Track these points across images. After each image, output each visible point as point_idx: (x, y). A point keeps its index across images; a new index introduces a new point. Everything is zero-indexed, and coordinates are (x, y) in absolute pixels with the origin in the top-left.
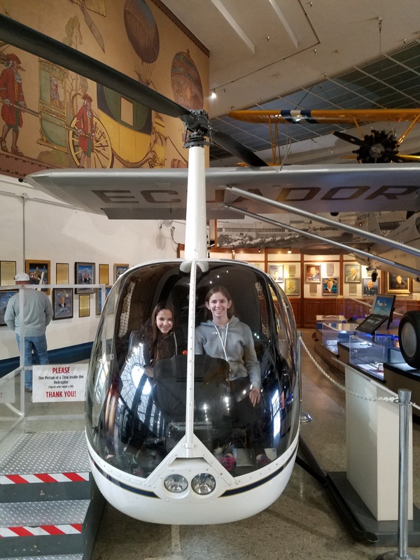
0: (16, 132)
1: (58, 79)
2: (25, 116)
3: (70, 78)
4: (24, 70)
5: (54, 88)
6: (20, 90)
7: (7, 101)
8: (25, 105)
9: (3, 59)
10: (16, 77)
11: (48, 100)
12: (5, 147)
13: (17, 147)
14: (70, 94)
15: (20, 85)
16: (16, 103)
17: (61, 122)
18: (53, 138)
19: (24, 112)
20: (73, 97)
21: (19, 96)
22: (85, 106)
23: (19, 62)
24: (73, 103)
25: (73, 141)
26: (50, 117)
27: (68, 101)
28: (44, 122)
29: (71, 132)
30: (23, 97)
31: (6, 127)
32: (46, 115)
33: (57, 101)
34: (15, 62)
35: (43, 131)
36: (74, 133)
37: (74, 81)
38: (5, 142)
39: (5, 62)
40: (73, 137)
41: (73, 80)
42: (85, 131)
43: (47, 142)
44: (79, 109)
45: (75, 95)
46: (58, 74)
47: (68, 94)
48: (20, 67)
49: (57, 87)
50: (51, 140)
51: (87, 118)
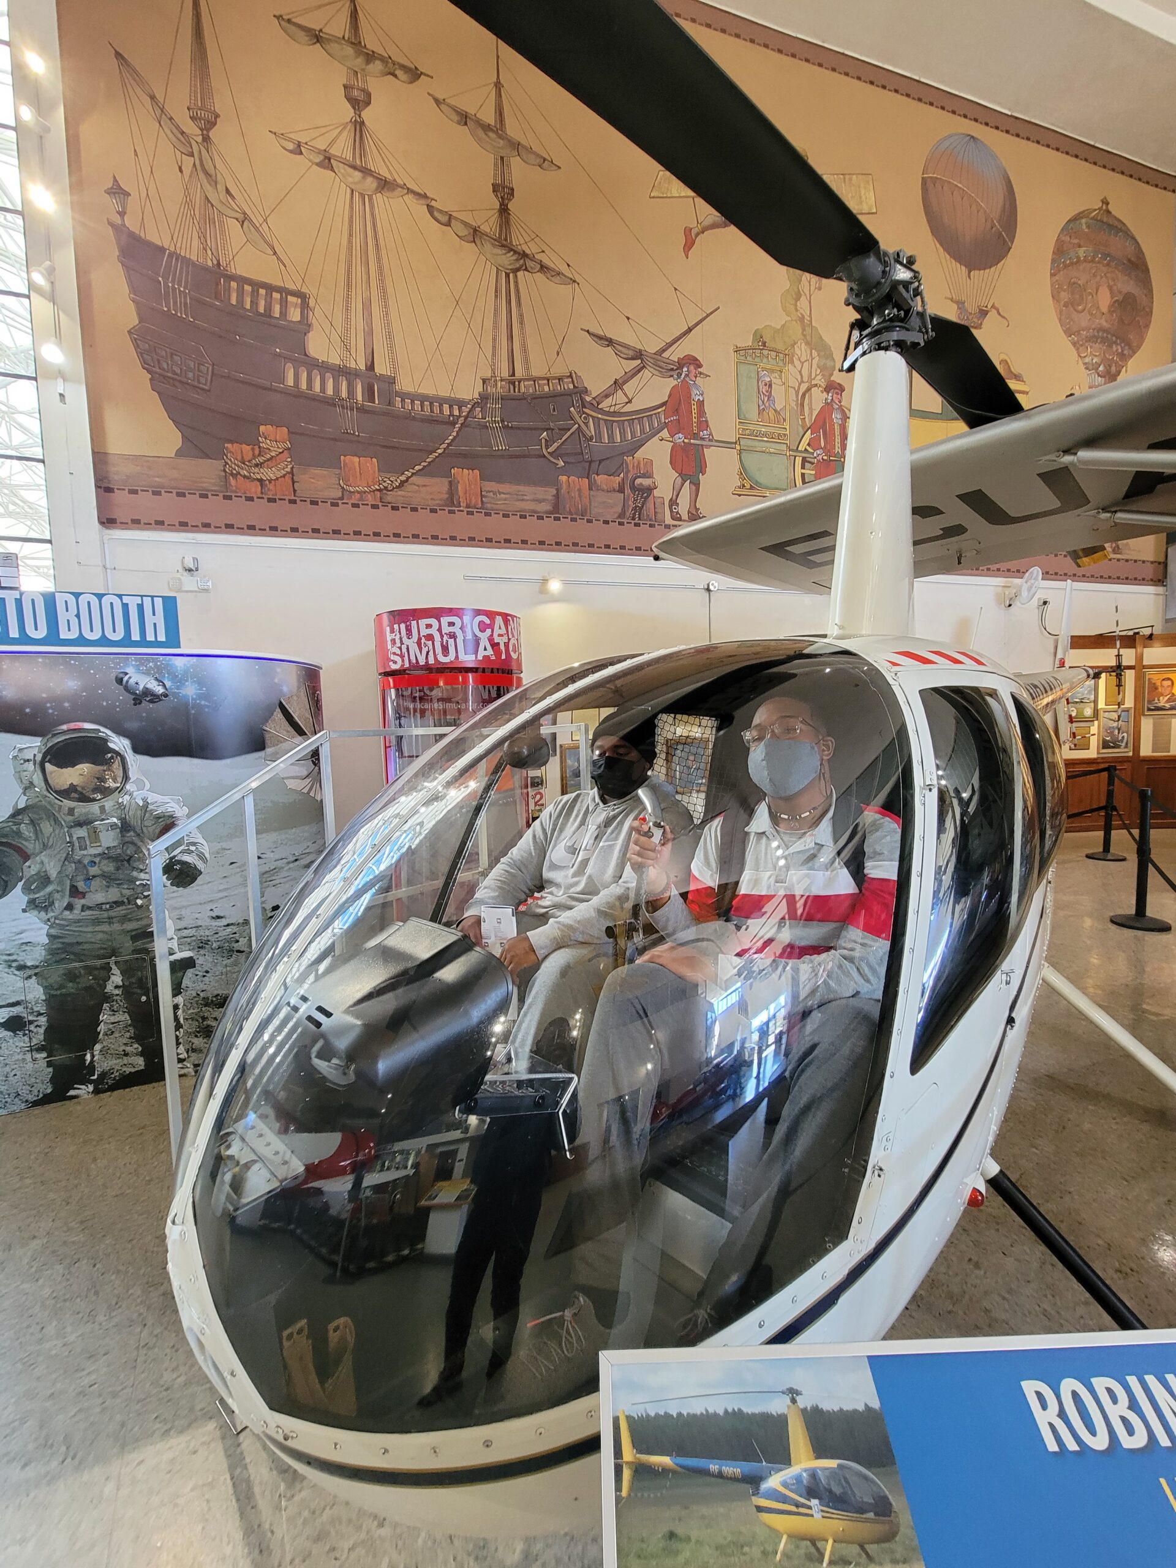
0: (697, 485)
1: (772, 371)
2: (711, 454)
3: (796, 362)
4: (707, 376)
5: (764, 389)
6: (701, 412)
7: (680, 438)
8: (711, 434)
9: (672, 370)
10: (694, 391)
11: (753, 414)
12: (677, 513)
13: (697, 510)
14: (797, 392)
15: (701, 404)
16: (695, 436)
17: (778, 446)
18: (762, 480)
19: (708, 447)
20: (804, 395)
21: (699, 422)
22: (828, 405)
23: (700, 366)
24: (802, 405)
25: (803, 475)
26: (756, 444)
27: (793, 404)
28: (744, 455)
29: (799, 461)
30: (706, 421)
31: (679, 480)
32: (750, 443)
33: (772, 413)
34: (692, 368)
35: (744, 472)
36: (804, 460)
37: (806, 365)
38: (677, 505)
39: (675, 374)
40: (803, 467)
41: (802, 363)
42: (828, 451)
43: (752, 488)
44: (815, 413)
45: (809, 390)
46: (774, 362)
47: (792, 392)
48: (701, 373)
49: (770, 386)
50: (757, 483)
51: (832, 426)
